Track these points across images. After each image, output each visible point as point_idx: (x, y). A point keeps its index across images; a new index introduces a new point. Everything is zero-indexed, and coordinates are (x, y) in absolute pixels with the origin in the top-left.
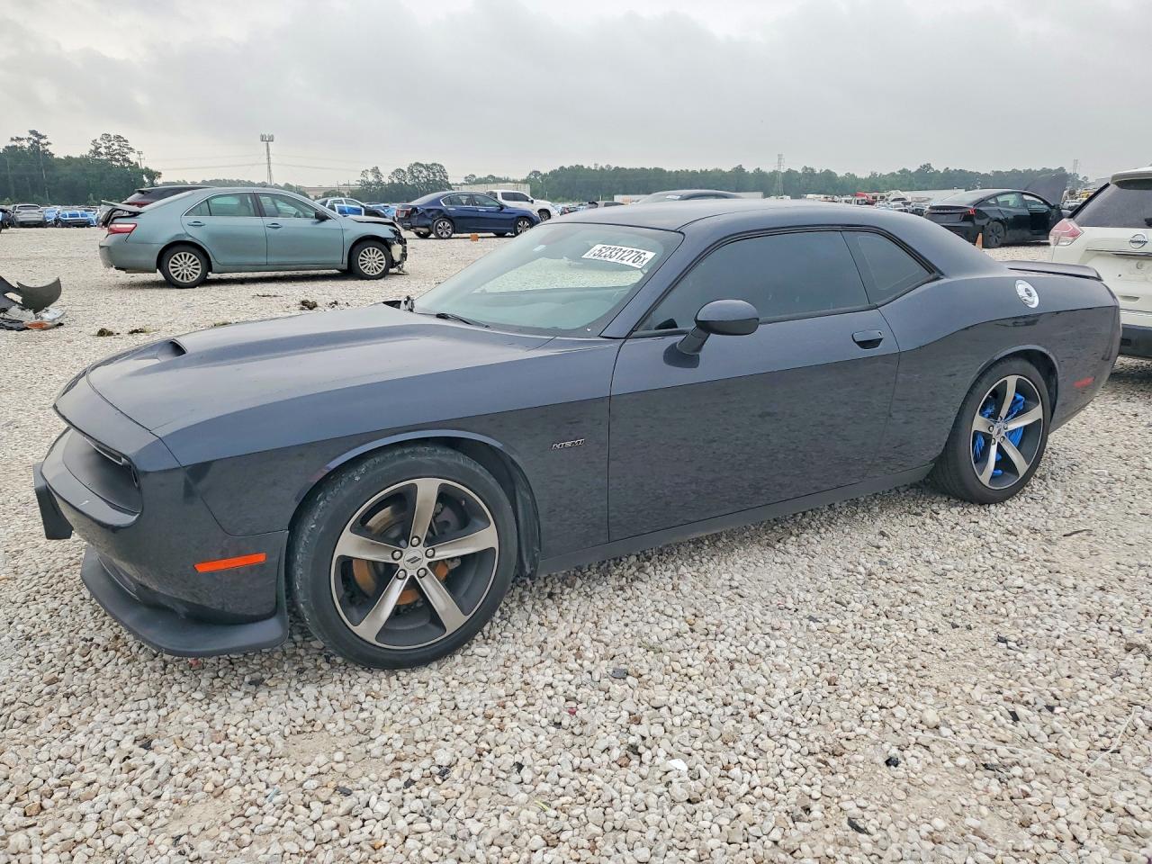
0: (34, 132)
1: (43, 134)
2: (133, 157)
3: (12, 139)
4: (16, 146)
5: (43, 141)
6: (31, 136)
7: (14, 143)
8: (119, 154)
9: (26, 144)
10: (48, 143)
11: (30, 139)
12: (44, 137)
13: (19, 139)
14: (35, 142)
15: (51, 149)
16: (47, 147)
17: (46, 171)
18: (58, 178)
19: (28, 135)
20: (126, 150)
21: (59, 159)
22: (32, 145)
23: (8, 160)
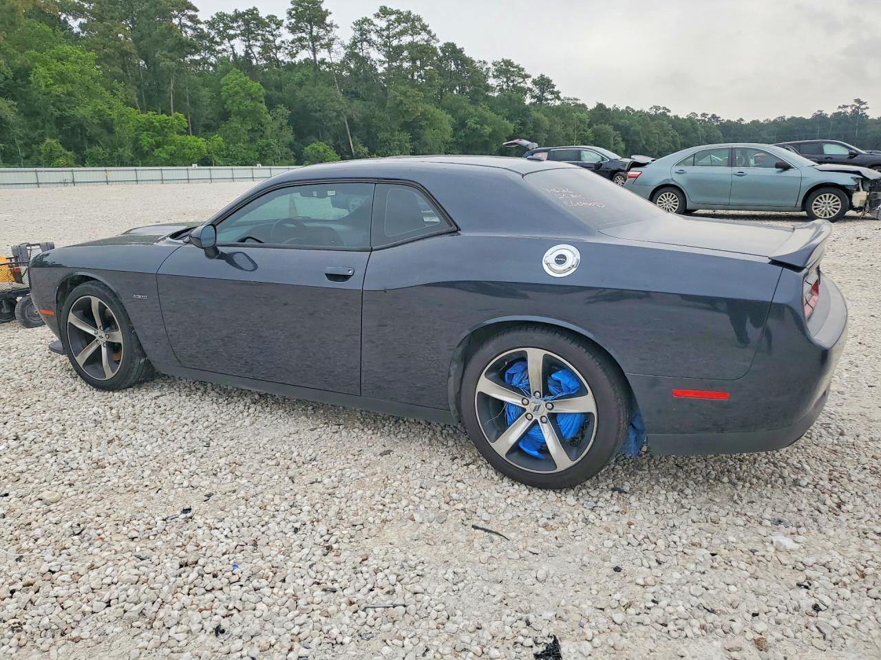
0: (858, 101)
3: (840, 107)
5: (863, 107)
7: (840, 110)
12: (865, 103)
13: (845, 107)
14: (858, 108)
15: (867, 112)
16: (864, 111)
17: (859, 129)
18: (867, 134)
19: (852, 103)
21: (872, 120)
22: (853, 111)
23: (832, 123)
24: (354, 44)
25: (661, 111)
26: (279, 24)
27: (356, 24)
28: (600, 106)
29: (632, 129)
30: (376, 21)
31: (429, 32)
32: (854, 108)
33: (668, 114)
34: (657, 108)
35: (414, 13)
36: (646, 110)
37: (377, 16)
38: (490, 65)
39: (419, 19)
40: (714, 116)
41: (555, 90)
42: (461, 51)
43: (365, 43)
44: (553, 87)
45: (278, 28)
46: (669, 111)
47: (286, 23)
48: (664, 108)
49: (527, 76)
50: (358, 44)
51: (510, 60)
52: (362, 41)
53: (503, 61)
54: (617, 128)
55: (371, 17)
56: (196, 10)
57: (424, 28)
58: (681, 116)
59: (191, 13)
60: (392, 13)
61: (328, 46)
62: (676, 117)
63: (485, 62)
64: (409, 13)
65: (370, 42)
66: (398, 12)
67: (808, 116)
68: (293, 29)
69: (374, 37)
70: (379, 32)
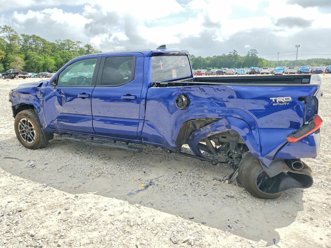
1: (236, 51)
2: (257, 55)
4: (230, 54)
6: (234, 52)
8: (254, 54)
9: (232, 53)
10: (237, 53)
11: (233, 52)
20: (256, 53)
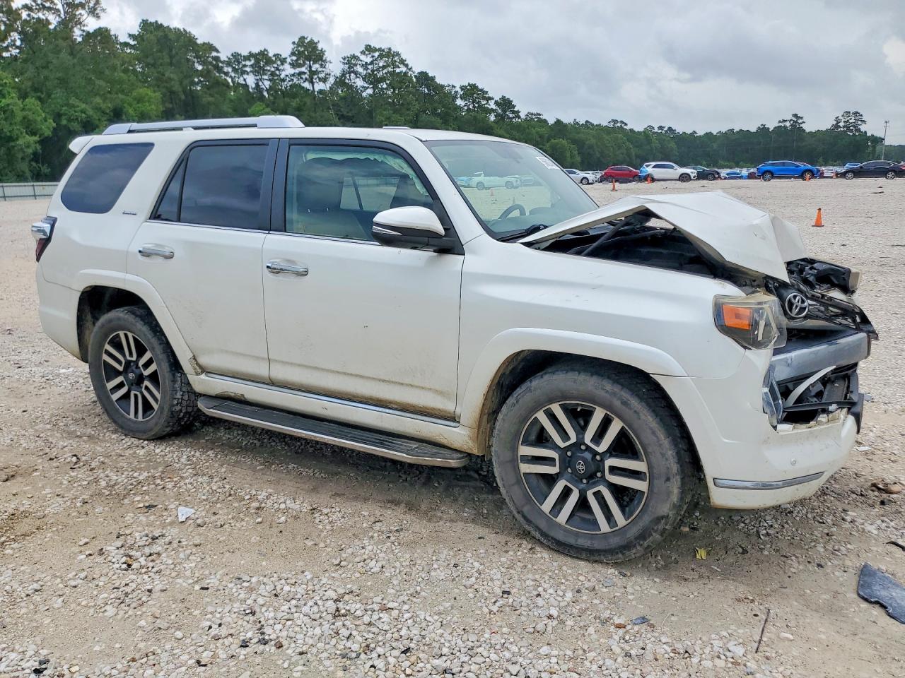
24: (343, 75)
25: (619, 125)
26: (283, 61)
27: (344, 59)
28: (558, 122)
29: (587, 143)
30: (362, 57)
31: (406, 66)
32: (792, 122)
33: (625, 127)
34: (615, 122)
35: (394, 49)
36: (604, 123)
37: (363, 53)
38: (458, 89)
39: (398, 54)
40: (670, 128)
41: (516, 109)
42: (433, 79)
43: (352, 75)
44: (514, 106)
45: (282, 64)
46: (626, 124)
47: (289, 60)
48: (622, 122)
49: (490, 99)
50: (347, 75)
51: (475, 84)
52: (350, 73)
53: (469, 85)
54: (574, 142)
55: (358, 54)
56: (217, 51)
57: (403, 62)
58: (636, 129)
59: (214, 54)
60: (375, 50)
61: (324, 80)
62: (632, 130)
63: (453, 87)
64: (390, 49)
65: (356, 73)
66: (380, 50)
67: (753, 129)
68: (293, 65)
69: (360, 69)
70: (365, 66)
